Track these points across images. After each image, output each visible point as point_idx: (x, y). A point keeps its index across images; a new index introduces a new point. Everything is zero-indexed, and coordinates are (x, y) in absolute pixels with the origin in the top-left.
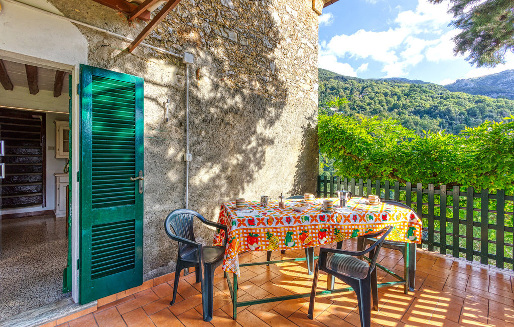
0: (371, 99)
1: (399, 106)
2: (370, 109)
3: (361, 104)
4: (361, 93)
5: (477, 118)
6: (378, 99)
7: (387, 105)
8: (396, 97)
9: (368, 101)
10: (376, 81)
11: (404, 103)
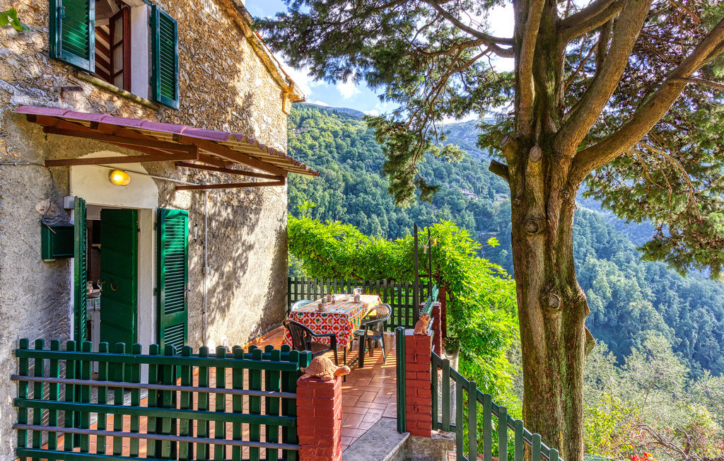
0: (315, 138)
1: (354, 155)
2: (312, 155)
3: (299, 145)
4: (299, 126)
5: (444, 182)
6: (324, 141)
7: (338, 153)
8: (348, 140)
9: (310, 141)
10: (322, 110)
11: (360, 151)
